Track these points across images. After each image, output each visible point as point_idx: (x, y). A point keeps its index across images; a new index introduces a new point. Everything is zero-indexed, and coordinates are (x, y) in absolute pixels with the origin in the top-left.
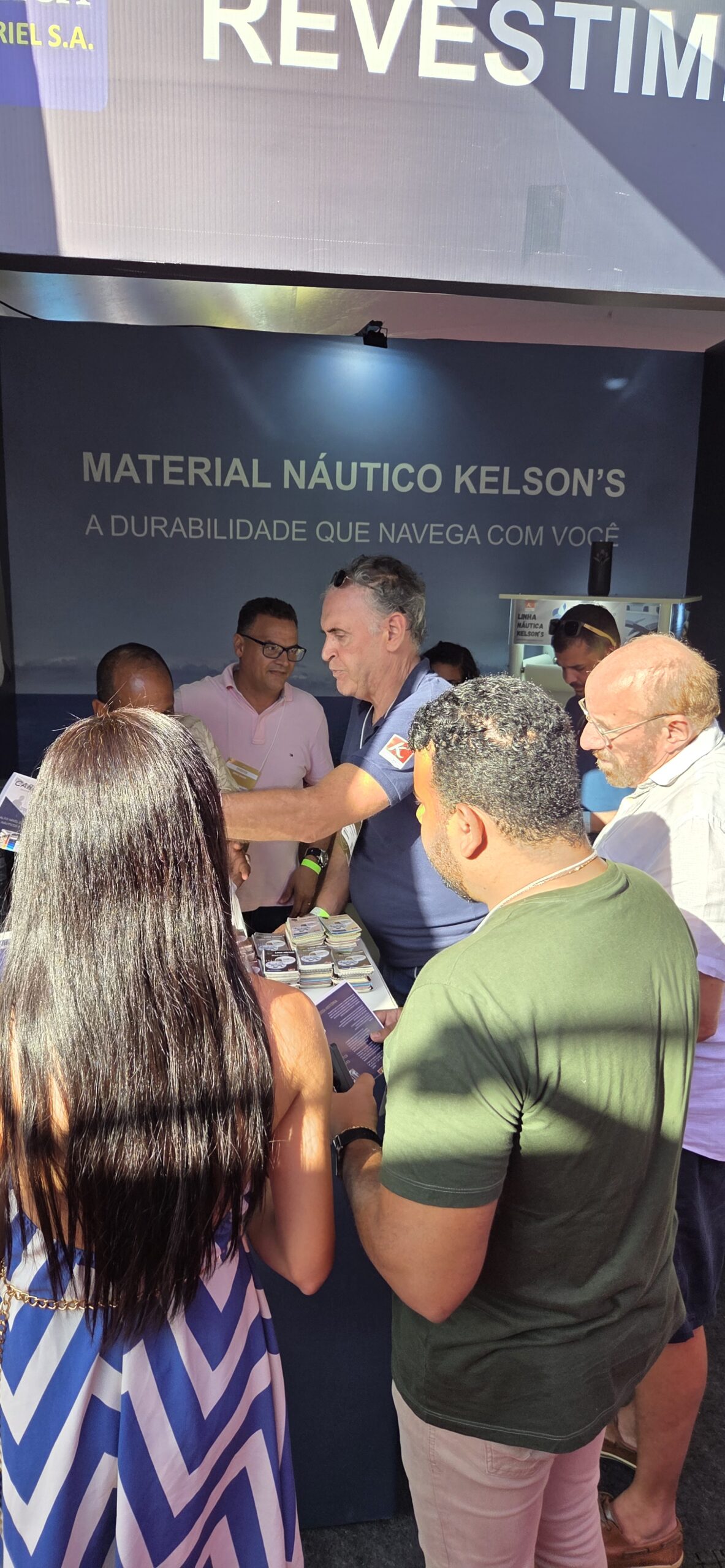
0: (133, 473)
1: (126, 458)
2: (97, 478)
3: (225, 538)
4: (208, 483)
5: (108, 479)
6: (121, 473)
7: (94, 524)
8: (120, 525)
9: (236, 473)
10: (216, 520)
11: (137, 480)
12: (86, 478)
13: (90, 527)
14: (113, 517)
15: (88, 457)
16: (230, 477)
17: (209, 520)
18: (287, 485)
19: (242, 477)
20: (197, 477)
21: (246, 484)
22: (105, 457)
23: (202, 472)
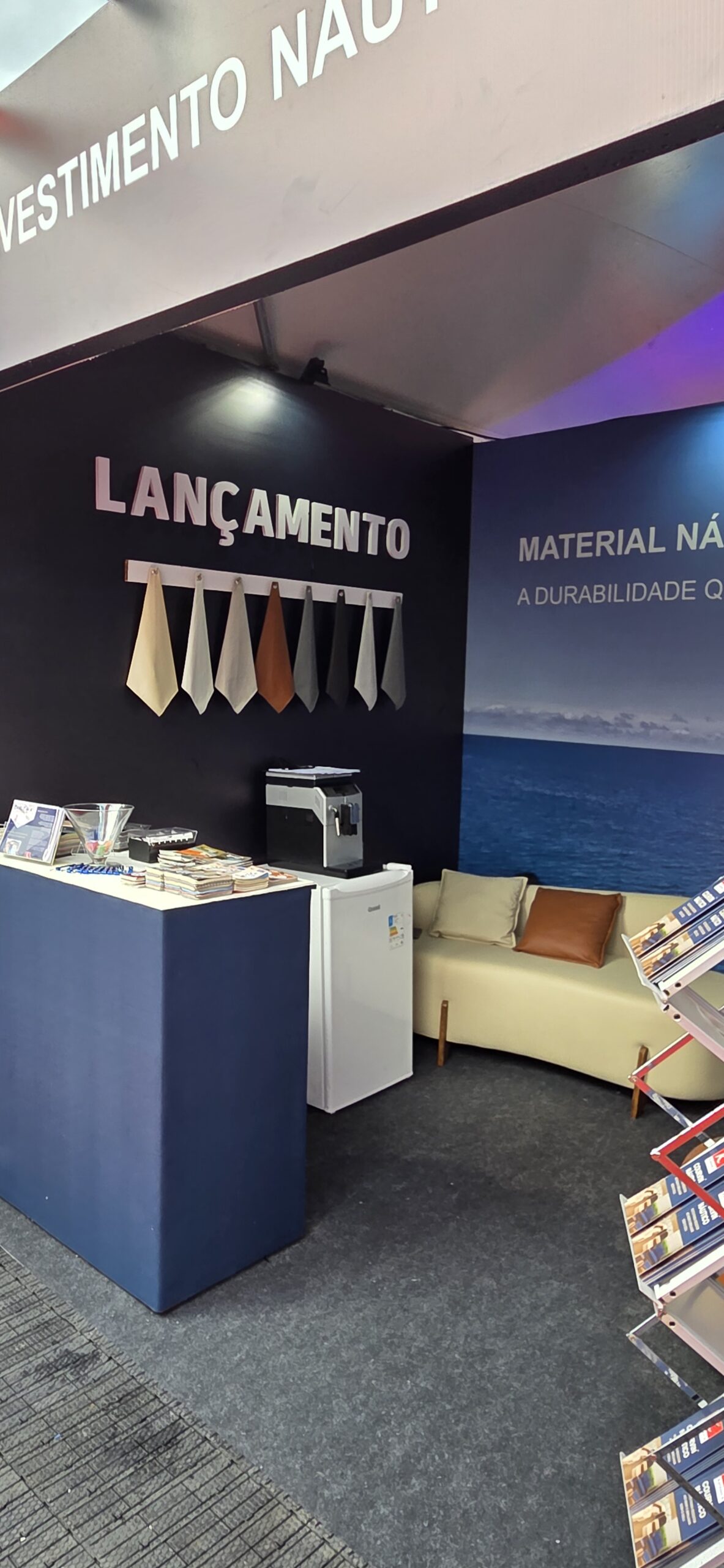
0: (554, 552)
1: (550, 539)
2: (528, 559)
3: (622, 601)
4: (611, 552)
5: (536, 558)
6: (545, 552)
7: (524, 596)
8: (542, 594)
9: (636, 541)
10: (616, 585)
11: (557, 557)
12: (521, 559)
13: (521, 598)
14: (538, 589)
15: (523, 541)
16: (631, 545)
17: (610, 586)
18: (679, 548)
19: (641, 545)
20: (603, 548)
21: (643, 551)
22: (536, 540)
23: (607, 545)
